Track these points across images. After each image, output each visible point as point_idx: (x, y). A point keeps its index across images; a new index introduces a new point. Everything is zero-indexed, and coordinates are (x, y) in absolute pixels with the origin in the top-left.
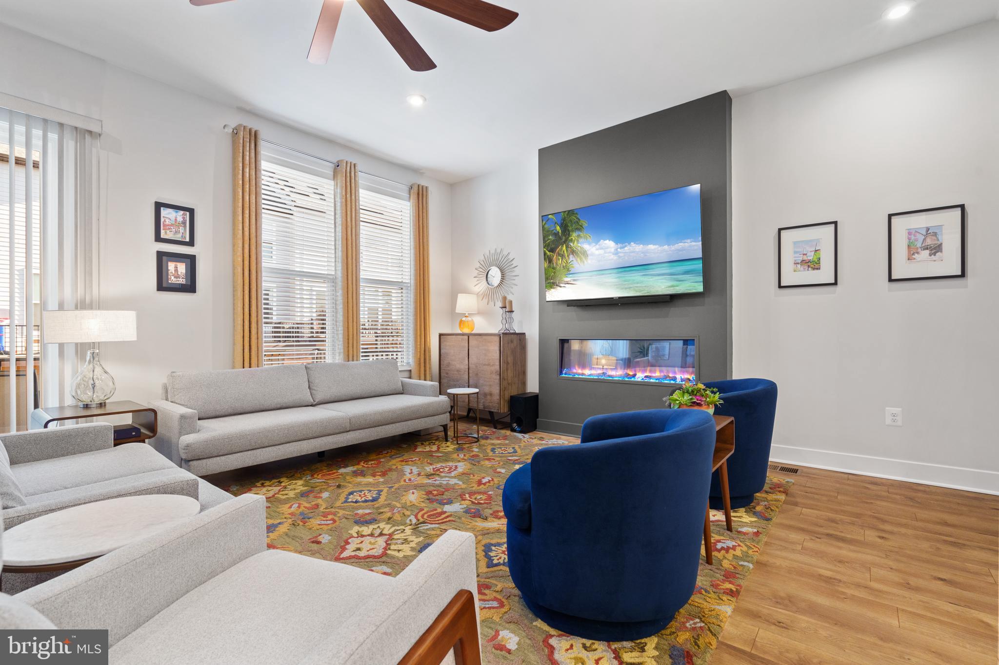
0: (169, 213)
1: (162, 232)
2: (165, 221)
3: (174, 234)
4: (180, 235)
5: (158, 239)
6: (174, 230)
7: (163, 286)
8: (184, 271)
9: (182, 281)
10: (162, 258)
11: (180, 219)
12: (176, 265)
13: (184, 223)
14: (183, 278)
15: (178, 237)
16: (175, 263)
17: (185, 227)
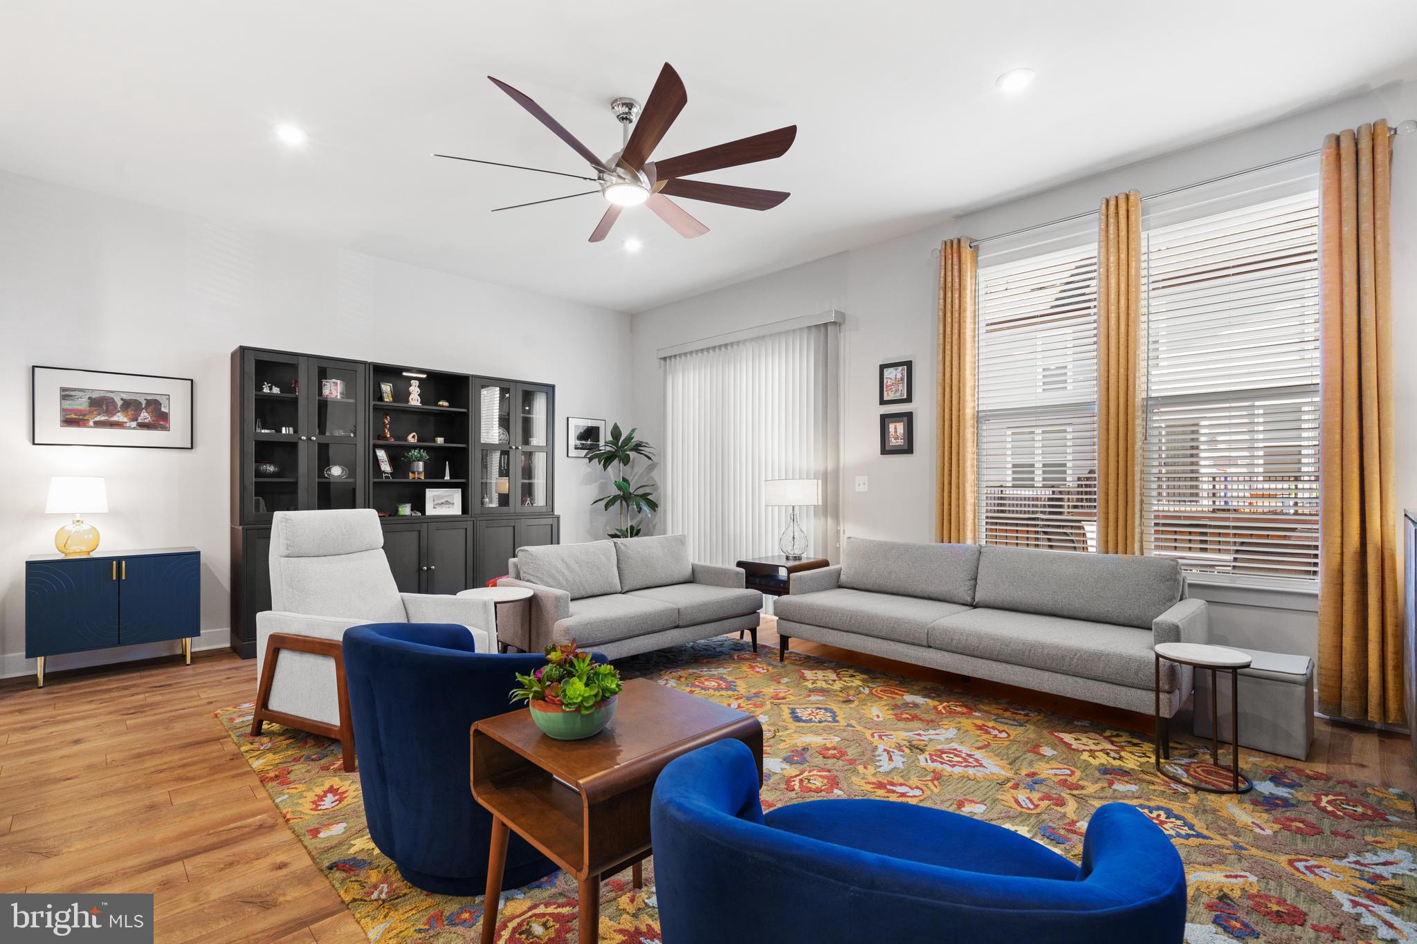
0: (891, 373)
1: (885, 393)
2: (887, 382)
3: (895, 393)
4: (898, 394)
5: (883, 402)
6: (894, 389)
7: (885, 451)
8: (902, 432)
9: (900, 442)
10: (885, 420)
11: (899, 376)
12: (895, 426)
13: (902, 379)
14: (901, 439)
15: (897, 396)
16: (894, 424)
17: (903, 383)
